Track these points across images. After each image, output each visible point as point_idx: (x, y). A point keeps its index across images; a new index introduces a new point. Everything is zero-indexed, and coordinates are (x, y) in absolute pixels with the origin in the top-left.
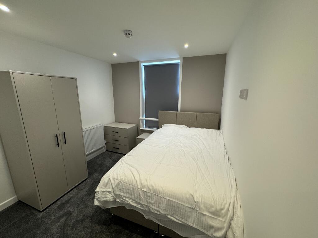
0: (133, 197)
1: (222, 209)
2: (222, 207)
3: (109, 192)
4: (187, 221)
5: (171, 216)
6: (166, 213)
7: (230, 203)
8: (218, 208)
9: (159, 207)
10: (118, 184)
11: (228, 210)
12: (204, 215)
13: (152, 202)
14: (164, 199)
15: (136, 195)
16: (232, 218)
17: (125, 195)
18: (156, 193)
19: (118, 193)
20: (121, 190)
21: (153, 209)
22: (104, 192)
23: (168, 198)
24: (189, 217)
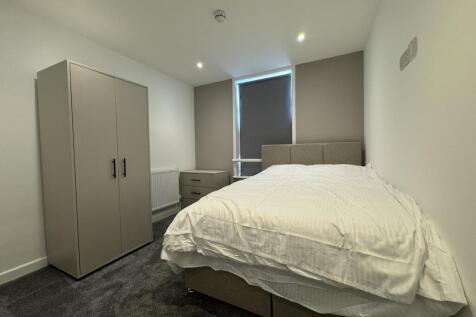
0: (226, 241)
1: (399, 243)
2: (400, 238)
3: (186, 236)
4: (328, 272)
5: (296, 267)
6: (286, 262)
7: (415, 232)
8: (392, 241)
9: (272, 252)
10: (202, 221)
11: (413, 243)
12: (364, 256)
13: (260, 245)
14: (280, 237)
15: (231, 236)
16: (426, 256)
17: (213, 239)
18: (266, 228)
19: (200, 236)
20: (205, 231)
21: (261, 258)
22: (178, 236)
23: (288, 233)
24: (333, 265)
